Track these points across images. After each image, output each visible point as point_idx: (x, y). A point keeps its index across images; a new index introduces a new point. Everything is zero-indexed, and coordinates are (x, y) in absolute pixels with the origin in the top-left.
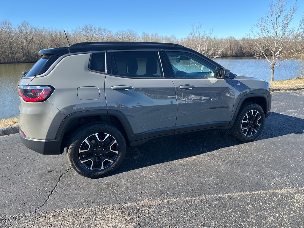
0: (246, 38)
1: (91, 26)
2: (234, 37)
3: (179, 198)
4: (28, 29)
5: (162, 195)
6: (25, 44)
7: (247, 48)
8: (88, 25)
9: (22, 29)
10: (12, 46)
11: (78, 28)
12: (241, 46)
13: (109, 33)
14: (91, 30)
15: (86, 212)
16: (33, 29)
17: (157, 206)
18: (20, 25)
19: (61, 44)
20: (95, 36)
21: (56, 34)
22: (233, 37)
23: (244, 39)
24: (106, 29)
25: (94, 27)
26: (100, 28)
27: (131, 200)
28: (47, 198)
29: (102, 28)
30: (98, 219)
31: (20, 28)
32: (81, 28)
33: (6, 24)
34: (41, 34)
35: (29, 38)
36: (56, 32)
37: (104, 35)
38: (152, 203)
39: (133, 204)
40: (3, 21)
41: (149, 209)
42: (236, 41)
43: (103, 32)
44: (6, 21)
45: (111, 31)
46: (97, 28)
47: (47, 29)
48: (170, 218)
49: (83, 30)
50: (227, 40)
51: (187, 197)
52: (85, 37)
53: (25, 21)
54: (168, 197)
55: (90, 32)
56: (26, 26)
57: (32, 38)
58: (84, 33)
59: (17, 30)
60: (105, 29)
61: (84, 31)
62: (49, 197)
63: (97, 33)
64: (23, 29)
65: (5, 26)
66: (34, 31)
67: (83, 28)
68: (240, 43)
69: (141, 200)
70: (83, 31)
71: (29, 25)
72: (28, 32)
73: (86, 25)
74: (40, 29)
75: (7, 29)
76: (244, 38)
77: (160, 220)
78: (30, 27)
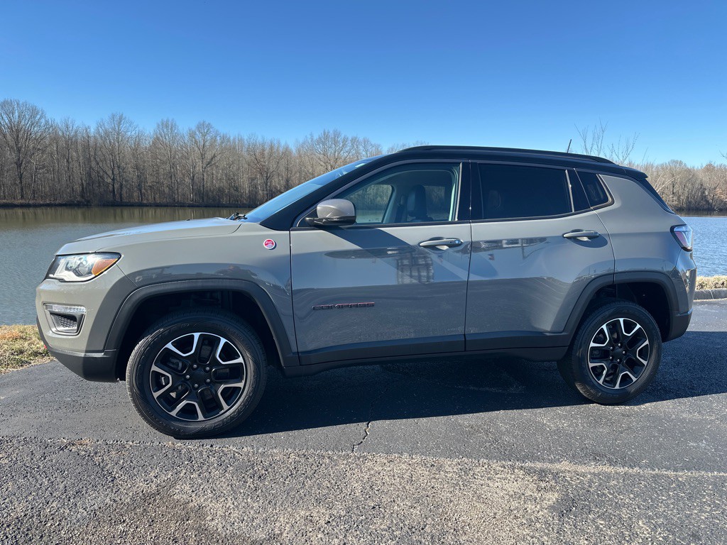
0: (715, 165)
1: (337, 134)
2: (684, 161)
4: (208, 138)
6: (199, 168)
7: (718, 191)
8: (331, 132)
9: (197, 138)
10: (172, 170)
11: (309, 137)
12: (702, 185)
13: (374, 148)
14: (336, 143)
16: (219, 138)
18: (194, 128)
19: (271, 170)
20: (344, 154)
21: (264, 150)
22: (681, 162)
23: (709, 168)
24: (368, 141)
25: (343, 136)
26: (356, 138)
29: (361, 139)
31: (192, 135)
32: (316, 137)
33: (167, 127)
34: (232, 149)
37: (364, 153)
40: (162, 120)
42: (689, 171)
43: (361, 148)
44: (167, 121)
45: (379, 146)
46: (350, 139)
47: (246, 138)
49: (319, 141)
50: (663, 169)
52: (321, 156)
53: (204, 122)
55: (334, 146)
56: (206, 131)
57: (214, 156)
58: (320, 148)
60: (366, 141)
61: (321, 145)
63: (348, 149)
64: (199, 137)
65: (165, 130)
66: (219, 142)
67: (320, 138)
68: (701, 176)
70: (318, 144)
71: (211, 130)
72: (207, 144)
73: (327, 131)
74: (232, 138)
75: (167, 137)
76: (710, 165)
78: (212, 134)
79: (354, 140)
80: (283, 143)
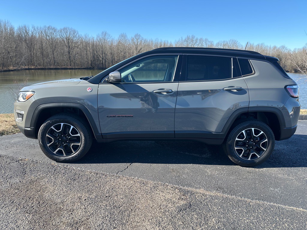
1: (193, 37)
3: (234, 196)
4: (139, 40)
5: (219, 189)
8: (191, 36)
9: (134, 41)
10: (125, 55)
11: (181, 39)
13: (210, 43)
14: (192, 41)
15: (151, 183)
16: (143, 41)
17: (211, 196)
18: (133, 36)
25: (196, 38)
26: (202, 39)
27: (189, 185)
28: (126, 167)
29: (204, 39)
30: (158, 190)
31: (133, 40)
32: (184, 39)
33: (123, 37)
34: (148, 45)
35: (139, 48)
36: (161, 43)
38: (207, 193)
39: (190, 189)
40: (121, 33)
41: (202, 196)
43: (204, 43)
44: (123, 34)
46: (199, 39)
47: (154, 40)
48: (220, 207)
49: (185, 40)
51: (243, 198)
53: (137, 34)
54: (224, 192)
55: (191, 42)
56: (138, 38)
57: (141, 49)
59: (131, 41)
60: (206, 40)
61: (186, 42)
62: (128, 167)
63: (197, 44)
64: (135, 40)
65: (122, 38)
66: (143, 42)
69: (198, 188)
71: (140, 37)
72: (139, 43)
73: (189, 36)
74: (148, 41)
75: (123, 41)
77: (210, 206)
78: (141, 39)
79: (201, 40)
80: (169, 42)
